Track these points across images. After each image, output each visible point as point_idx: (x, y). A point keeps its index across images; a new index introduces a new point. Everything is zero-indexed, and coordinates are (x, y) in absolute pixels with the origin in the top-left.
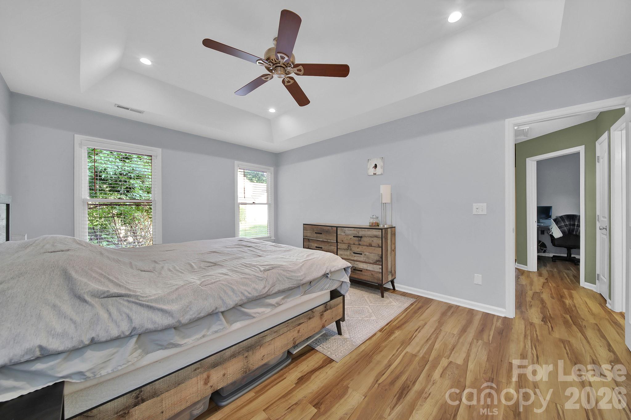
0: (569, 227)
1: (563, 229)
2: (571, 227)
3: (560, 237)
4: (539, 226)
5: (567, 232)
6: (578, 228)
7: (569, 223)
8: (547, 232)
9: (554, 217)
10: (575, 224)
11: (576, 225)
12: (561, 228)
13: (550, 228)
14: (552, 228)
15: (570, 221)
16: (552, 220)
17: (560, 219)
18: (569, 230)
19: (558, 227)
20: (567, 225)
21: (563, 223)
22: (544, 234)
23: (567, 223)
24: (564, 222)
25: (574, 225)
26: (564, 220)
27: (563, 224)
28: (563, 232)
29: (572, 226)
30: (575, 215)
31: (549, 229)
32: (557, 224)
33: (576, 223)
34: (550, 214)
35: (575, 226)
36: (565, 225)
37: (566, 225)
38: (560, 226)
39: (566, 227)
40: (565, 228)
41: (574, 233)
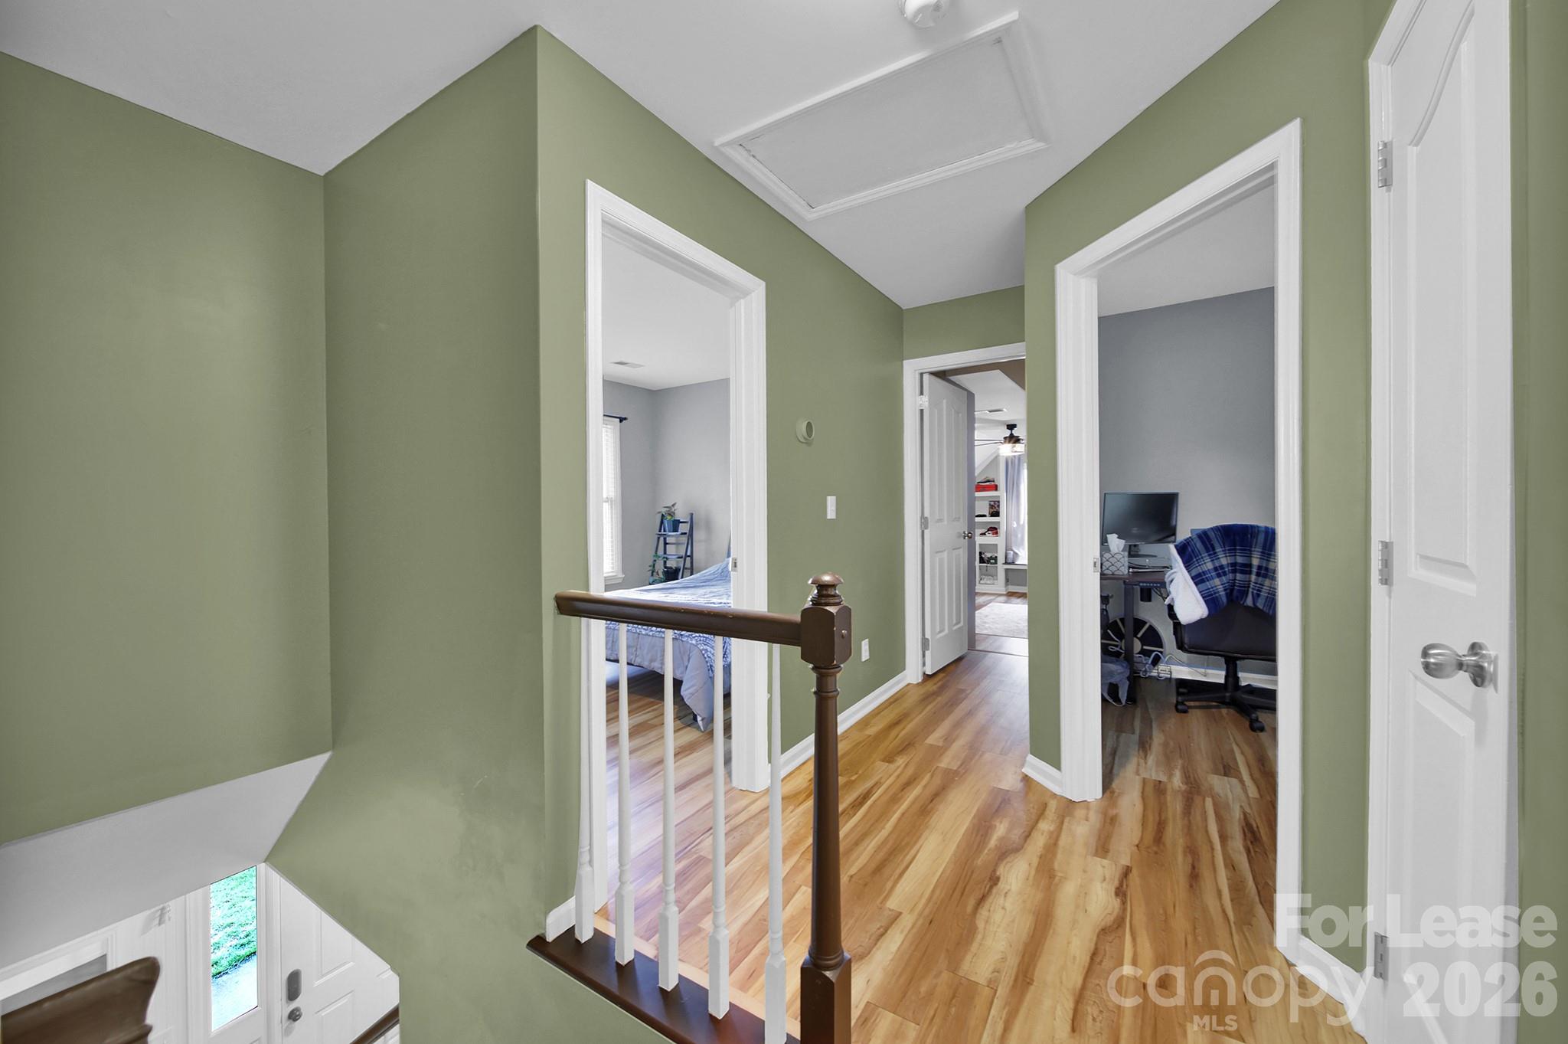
0: (1231, 576)
1: (1208, 584)
2: (1239, 576)
3: (1198, 618)
4: (1133, 568)
5: (1224, 599)
6: (1260, 579)
7: (1230, 560)
8: (1160, 591)
9: (1183, 533)
10: (1250, 565)
11: (1255, 570)
12: (1203, 581)
13: (1167, 580)
14: (1172, 581)
15: (1233, 552)
16: (1172, 547)
17: (1199, 545)
18: (1232, 590)
19: (1193, 578)
20: (1222, 567)
21: (1207, 559)
22: (1149, 600)
23: (1224, 561)
24: (1213, 554)
25: (1246, 568)
26: (1214, 549)
27: (1209, 566)
28: (1210, 599)
29: (1242, 572)
30: (1252, 527)
31: (1165, 583)
32: (1188, 564)
33: (1255, 562)
34: (1174, 523)
35: (1250, 573)
36: (1216, 569)
37: (1219, 571)
38: (1199, 575)
39: (1219, 576)
40: (1217, 582)
41: (1249, 602)
